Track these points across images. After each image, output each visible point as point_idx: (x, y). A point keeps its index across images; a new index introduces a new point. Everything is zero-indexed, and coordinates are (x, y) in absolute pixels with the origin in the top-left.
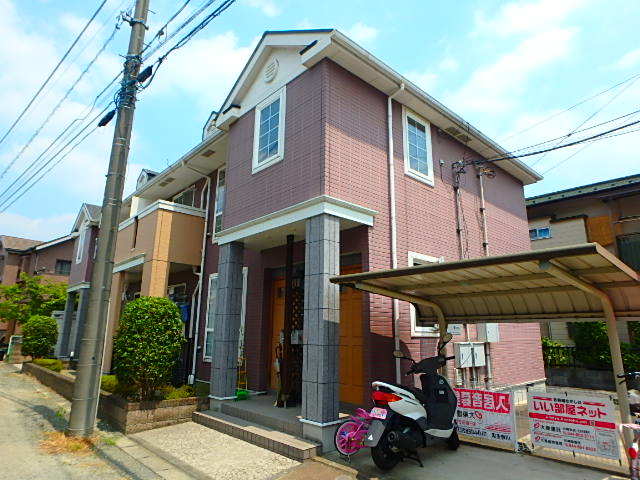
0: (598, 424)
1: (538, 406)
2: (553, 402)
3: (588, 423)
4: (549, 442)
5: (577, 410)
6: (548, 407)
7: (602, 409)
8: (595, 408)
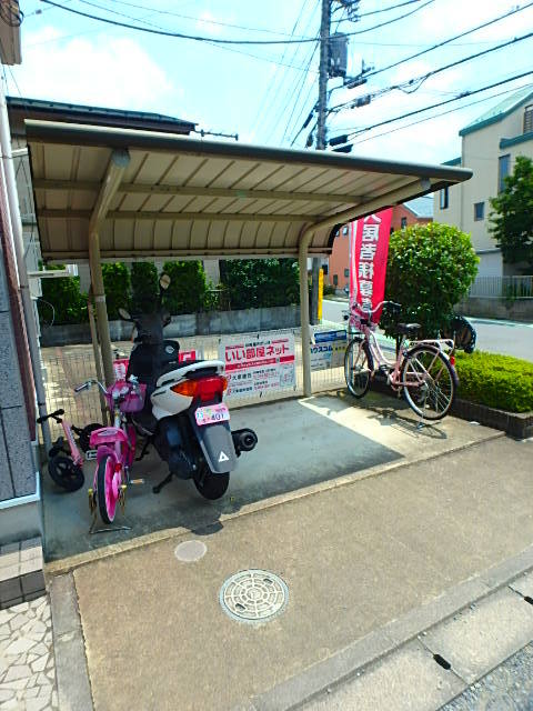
0: (282, 359)
1: (230, 356)
2: (245, 349)
3: (274, 361)
4: (241, 391)
5: (267, 351)
6: (241, 355)
7: (286, 345)
8: (280, 346)
